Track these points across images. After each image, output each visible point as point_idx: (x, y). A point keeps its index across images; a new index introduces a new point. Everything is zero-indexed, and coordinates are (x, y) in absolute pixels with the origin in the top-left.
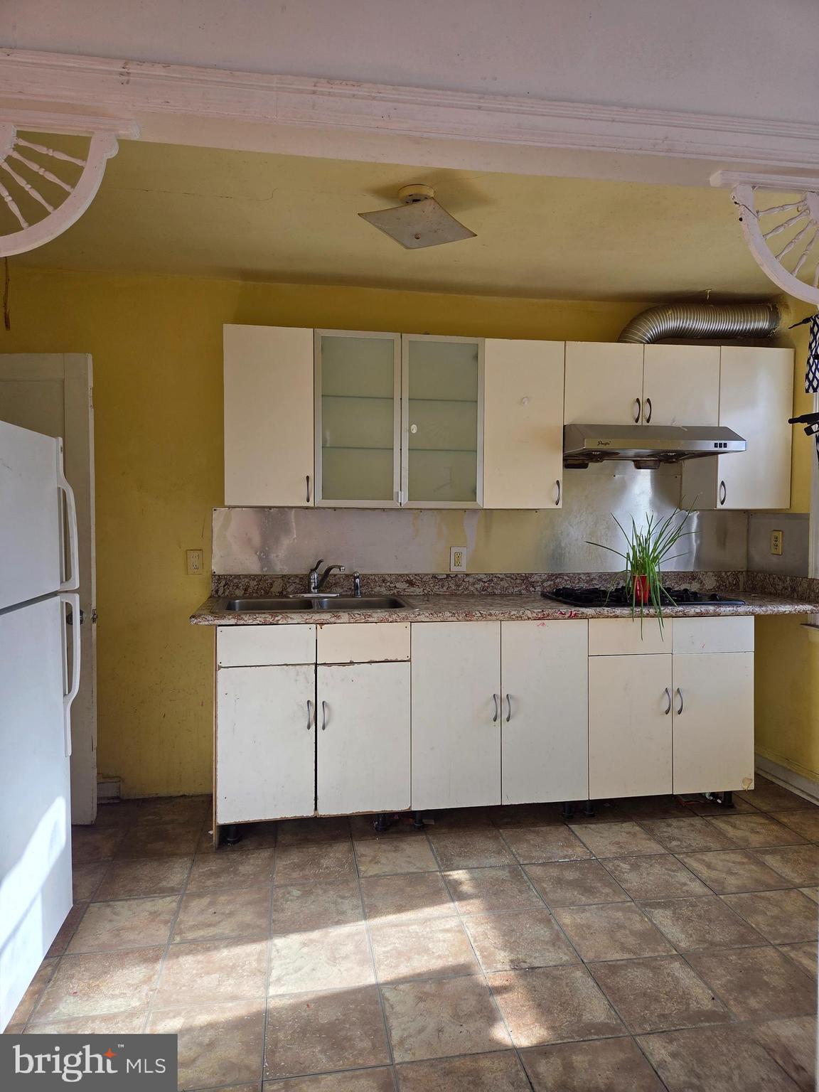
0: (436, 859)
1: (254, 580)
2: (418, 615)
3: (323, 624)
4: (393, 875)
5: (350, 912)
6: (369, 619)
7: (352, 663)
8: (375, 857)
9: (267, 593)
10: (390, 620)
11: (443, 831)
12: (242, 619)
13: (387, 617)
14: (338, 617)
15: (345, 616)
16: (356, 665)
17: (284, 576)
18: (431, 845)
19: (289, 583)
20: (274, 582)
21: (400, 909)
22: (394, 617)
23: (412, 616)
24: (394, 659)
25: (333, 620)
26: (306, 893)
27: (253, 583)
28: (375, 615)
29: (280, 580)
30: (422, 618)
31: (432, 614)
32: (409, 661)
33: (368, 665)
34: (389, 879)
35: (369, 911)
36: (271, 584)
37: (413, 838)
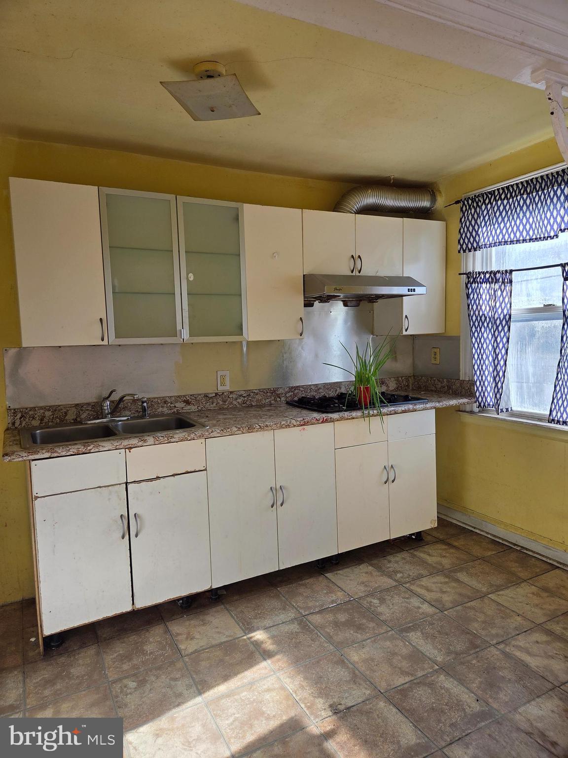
0: (239, 625)
1: (49, 410)
2: (212, 432)
3: (131, 448)
4: (210, 648)
5: (185, 692)
6: (171, 440)
7: (158, 478)
8: (189, 634)
9: (62, 421)
10: (189, 438)
11: (235, 598)
12: (56, 452)
13: (186, 436)
14: (145, 441)
15: (151, 440)
16: (162, 479)
17: (77, 405)
18: (230, 614)
19: (82, 410)
20: (68, 411)
21: (226, 678)
22: (192, 436)
23: (207, 433)
24: (193, 470)
25: (140, 444)
26: (142, 683)
27: (48, 414)
28: (176, 436)
29: (74, 409)
30: (215, 434)
31: (222, 430)
32: (206, 470)
33: (172, 478)
34: (208, 652)
35: (202, 687)
37: (214, 609)
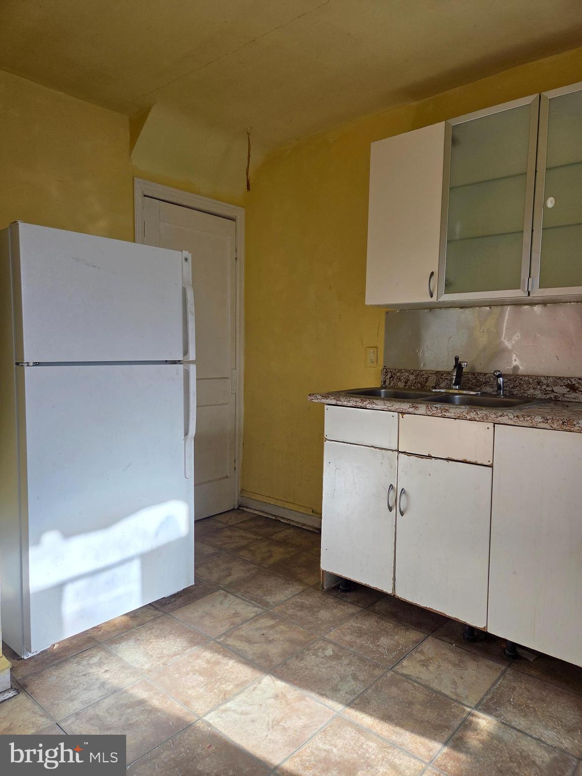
0: (486, 694)
1: (413, 374)
2: (501, 416)
3: (405, 413)
4: (421, 685)
5: (343, 693)
6: (445, 413)
7: (430, 457)
8: (429, 659)
10: (469, 417)
11: (533, 672)
12: (340, 400)
13: (464, 414)
14: (416, 408)
15: (422, 409)
16: (433, 459)
17: (438, 372)
18: (499, 678)
19: (442, 378)
20: (429, 377)
21: (386, 718)
22: (473, 415)
23: (493, 416)
24: (473, 460)
25: (411, 410)
26: (336, 657)
27: (412, 377)
28: (452, 410)
29: (434, 376)
30: (504, 419)
31: (517, 417)
32: (491, 466)
33: (445, 462)
34: (414, 686)
35: (359, 702)
36: (427, 379)
37: (490, 663)
